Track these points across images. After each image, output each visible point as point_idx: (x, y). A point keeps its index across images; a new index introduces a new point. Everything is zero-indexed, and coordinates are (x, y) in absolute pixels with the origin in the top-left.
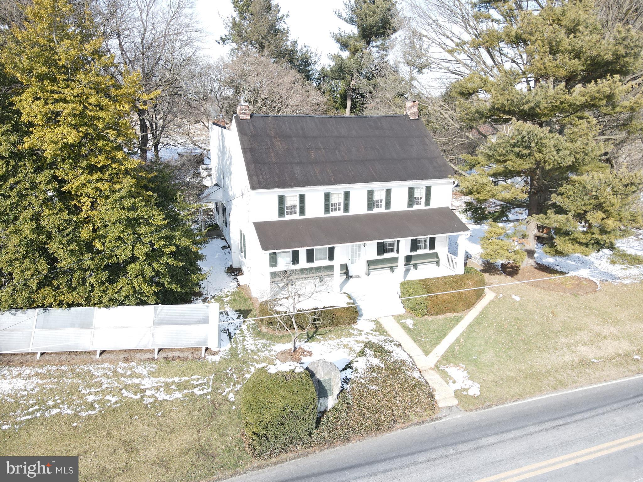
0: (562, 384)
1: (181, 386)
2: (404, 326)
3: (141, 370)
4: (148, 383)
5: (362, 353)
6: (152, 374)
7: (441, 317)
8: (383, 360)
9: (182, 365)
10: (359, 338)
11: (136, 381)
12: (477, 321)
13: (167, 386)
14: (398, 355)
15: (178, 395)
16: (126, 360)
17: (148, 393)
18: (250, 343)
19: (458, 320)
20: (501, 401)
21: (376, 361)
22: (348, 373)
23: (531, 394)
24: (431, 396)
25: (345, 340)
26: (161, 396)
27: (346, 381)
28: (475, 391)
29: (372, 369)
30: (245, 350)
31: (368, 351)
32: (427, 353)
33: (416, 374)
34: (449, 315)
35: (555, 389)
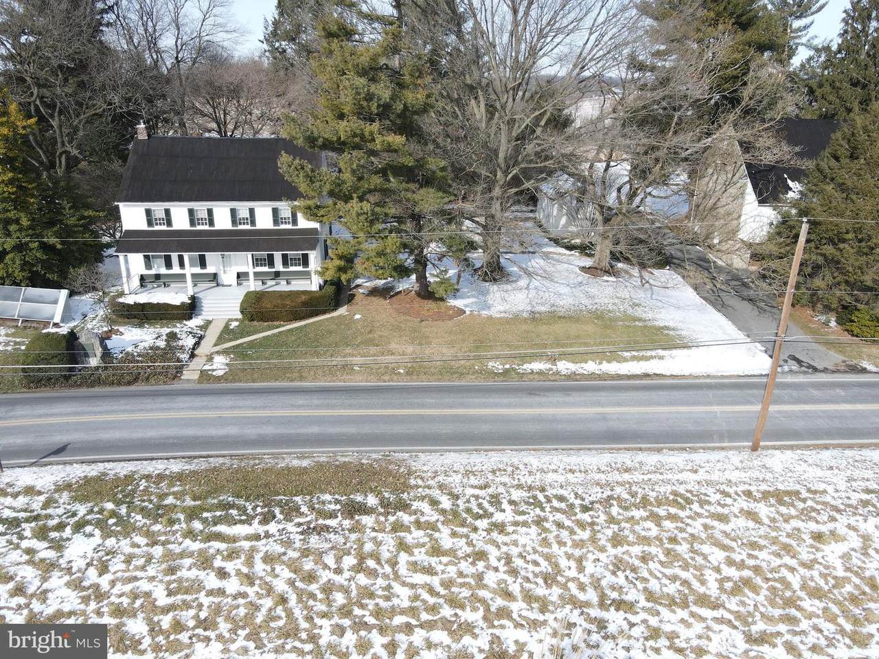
0: (302, 378)
1: (16, 344)
2: (227, 326)
7: (266, 324)
8: (168, 345)
9: (30, 332)
13: (8, 343)
14: (188, 343)
15: (9, 348)
19: (280, 326)
20: (234, 381)
24: (181, 372)
28: (219, 373)
29: (152, 348)
31: (164, 337)
33: (185, 356)
35: (290, 381)
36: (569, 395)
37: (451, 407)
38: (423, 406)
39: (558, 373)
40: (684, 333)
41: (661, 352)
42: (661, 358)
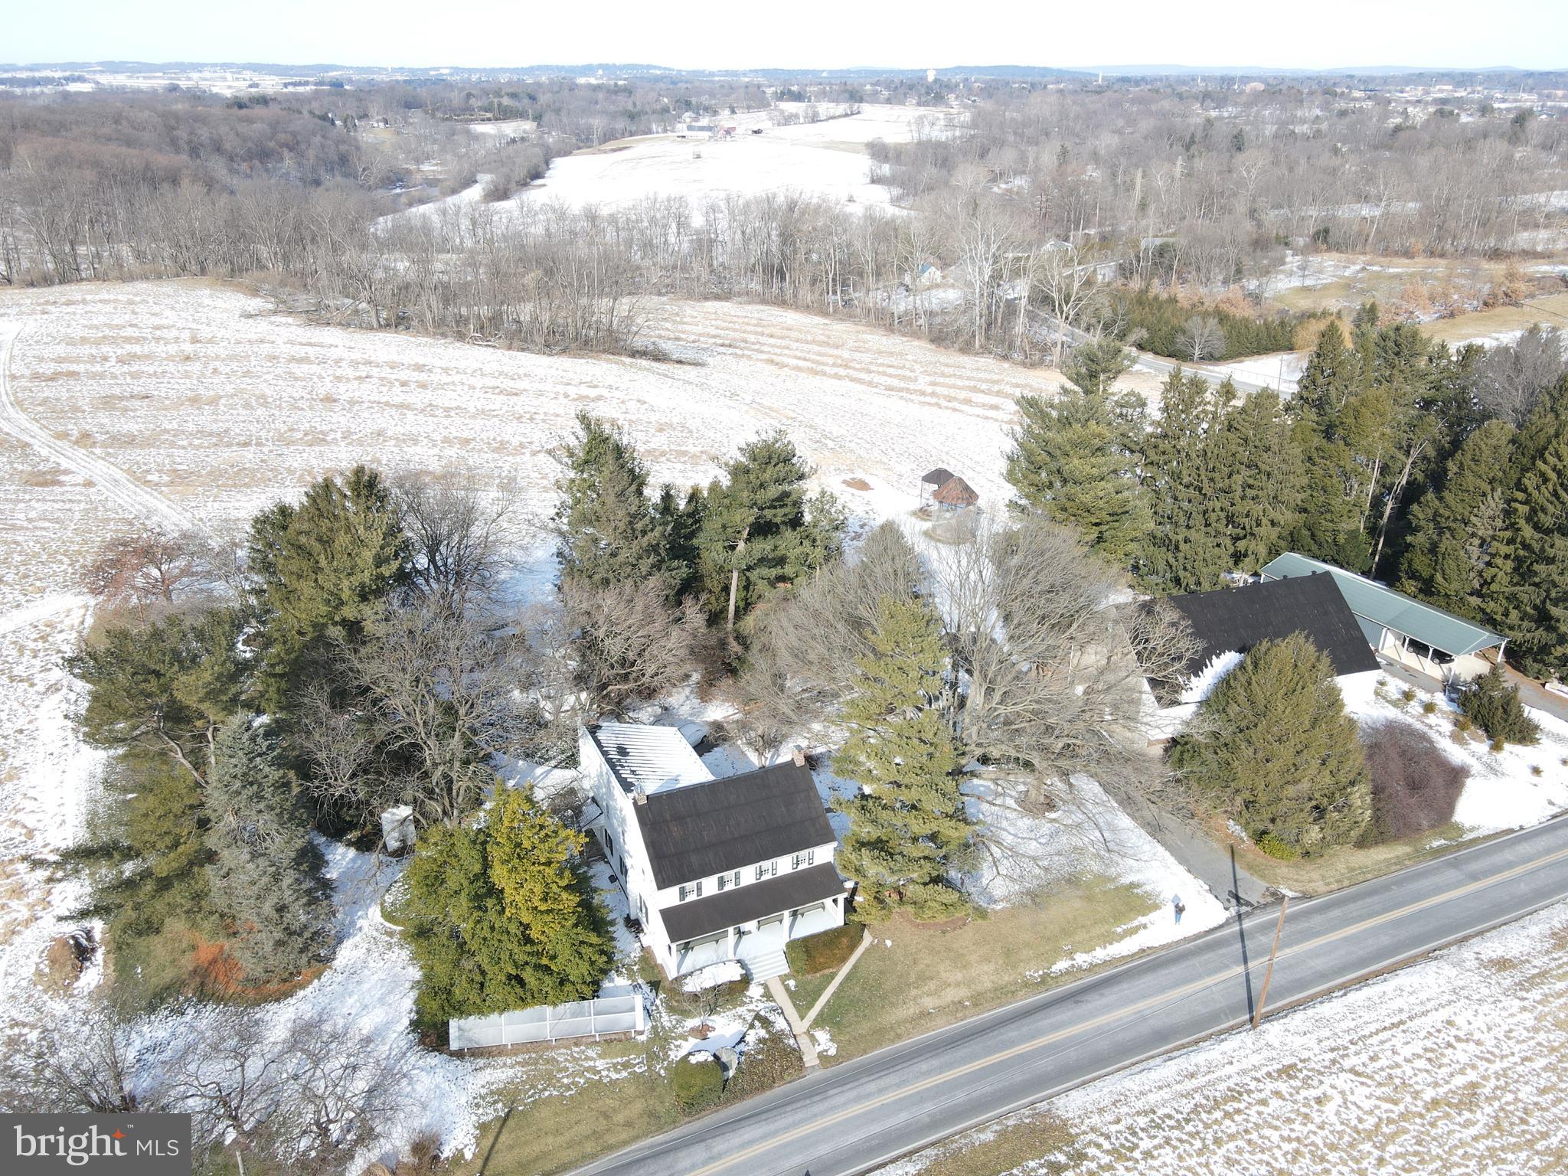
0: (899, 1037)
1: (626, 1066)
2: (787, 988)
3: (591, 1053)
4: (600, 1064)
5: (752, 1026)
6: (600, 1056)
7: (817, 974)
8: (768, 1032)
9: (620, 1046)
10: (751, 1007)
11: (591, 1063)
12: (848, 978)
13: (615, 1065)
14: (780, 1024)
15: (624, 1074)
16: (576, 1045)
17: (604, 1073)
18: (666, 1020)
19: (832, 977)
20: (850, 1057)
21: (763, 1033)
22: (742, 1047)
23: (874, 1048)
24: (801, 1059)
25: (740, 1010)
26: (614, 1076)
27: (741, 1053)
28: (832, 1052)
29: (761, 1041)
30: (663, 1028)
31: (757, 1023)
32: (802, 1018)
33: (792, 1041)
34: (827, 971)
35: (893, 1041)
36: (1102, 995)
37: (1033, 1037)
38: (1013, 1043)
39: (1080, 968)
40: (1148, 888)
41: (1142, 920)
42: (1145, 927)
